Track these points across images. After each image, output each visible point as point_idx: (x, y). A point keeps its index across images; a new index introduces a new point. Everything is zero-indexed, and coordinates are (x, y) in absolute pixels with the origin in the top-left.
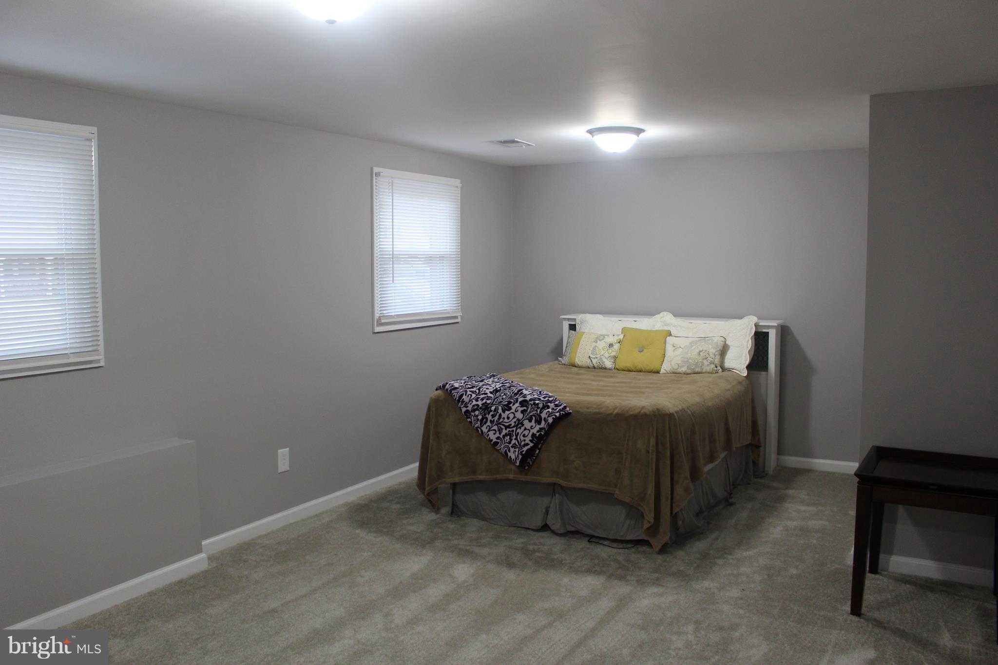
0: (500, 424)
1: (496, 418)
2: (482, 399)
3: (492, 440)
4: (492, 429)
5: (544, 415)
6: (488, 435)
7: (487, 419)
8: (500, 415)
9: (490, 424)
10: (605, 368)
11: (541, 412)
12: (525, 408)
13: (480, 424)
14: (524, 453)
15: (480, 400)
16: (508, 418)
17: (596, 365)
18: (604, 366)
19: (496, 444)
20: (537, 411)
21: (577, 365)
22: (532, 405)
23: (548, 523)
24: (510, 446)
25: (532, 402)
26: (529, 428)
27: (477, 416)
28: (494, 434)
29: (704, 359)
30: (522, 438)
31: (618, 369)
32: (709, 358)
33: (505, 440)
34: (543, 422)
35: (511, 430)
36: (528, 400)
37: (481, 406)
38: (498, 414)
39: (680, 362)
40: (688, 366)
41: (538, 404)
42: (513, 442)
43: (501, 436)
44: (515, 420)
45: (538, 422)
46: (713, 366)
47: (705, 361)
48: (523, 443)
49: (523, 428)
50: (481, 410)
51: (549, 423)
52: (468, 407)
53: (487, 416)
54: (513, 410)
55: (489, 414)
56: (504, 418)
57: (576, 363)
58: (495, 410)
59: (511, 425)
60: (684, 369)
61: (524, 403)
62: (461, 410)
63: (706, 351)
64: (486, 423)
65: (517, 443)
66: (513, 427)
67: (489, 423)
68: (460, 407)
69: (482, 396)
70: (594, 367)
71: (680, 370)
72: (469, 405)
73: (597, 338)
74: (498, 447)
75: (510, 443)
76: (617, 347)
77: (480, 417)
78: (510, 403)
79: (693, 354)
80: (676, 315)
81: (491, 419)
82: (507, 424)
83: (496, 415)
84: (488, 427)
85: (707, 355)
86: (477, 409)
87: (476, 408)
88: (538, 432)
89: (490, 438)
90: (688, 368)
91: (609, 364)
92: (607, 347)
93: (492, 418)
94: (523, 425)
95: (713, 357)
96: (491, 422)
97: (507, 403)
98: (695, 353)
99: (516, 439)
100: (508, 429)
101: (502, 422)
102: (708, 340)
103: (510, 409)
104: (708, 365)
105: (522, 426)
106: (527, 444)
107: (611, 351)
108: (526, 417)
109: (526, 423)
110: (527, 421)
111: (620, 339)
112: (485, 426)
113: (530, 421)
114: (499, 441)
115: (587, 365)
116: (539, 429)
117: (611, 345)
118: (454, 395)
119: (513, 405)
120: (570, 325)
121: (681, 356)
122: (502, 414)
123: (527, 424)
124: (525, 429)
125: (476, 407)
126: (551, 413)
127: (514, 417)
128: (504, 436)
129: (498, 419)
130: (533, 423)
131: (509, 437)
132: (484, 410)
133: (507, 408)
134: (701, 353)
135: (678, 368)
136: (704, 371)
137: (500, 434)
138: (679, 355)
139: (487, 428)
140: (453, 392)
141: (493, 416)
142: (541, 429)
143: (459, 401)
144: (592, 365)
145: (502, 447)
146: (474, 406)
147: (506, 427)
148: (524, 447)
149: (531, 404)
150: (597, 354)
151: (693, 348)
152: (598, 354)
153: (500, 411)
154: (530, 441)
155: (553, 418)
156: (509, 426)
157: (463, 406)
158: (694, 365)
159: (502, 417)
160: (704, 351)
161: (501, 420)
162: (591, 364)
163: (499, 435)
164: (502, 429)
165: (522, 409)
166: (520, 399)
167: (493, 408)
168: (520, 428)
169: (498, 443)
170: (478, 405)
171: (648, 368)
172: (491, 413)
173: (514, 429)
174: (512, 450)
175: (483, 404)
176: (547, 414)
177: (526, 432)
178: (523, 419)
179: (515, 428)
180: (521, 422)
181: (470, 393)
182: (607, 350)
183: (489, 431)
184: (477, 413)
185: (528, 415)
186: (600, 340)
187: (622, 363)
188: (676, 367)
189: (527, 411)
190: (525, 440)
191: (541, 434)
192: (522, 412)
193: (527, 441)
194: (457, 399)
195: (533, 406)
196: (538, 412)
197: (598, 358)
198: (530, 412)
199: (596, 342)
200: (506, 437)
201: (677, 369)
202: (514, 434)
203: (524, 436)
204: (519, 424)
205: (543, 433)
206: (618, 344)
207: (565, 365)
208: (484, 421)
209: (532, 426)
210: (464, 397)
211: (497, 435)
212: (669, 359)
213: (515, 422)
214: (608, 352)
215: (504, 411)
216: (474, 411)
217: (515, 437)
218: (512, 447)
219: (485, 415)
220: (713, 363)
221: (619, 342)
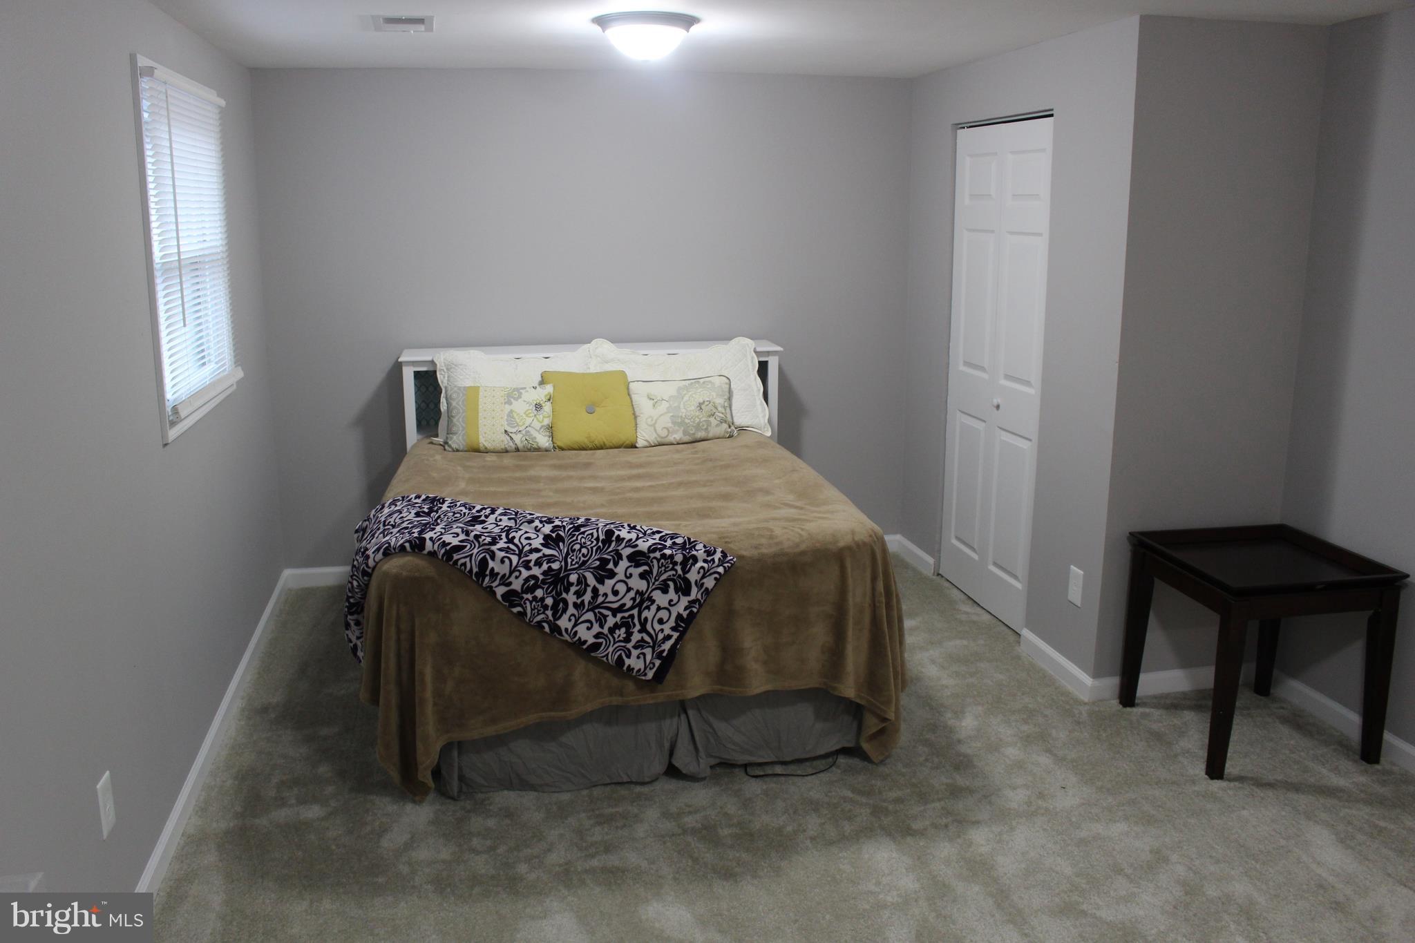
0: (598, 606)
1: (587, 597)
2: (538, 563)
3: (586, 642)
4: (581, 620)
5: (693, 576)
6: (576, 633)
7: (565, 602)
8: (595, 591)
9: (575, 612)
10: (538, 449)
11: (685, 571)
12: (646, 568)
13: (554, 615)
14: (665, 654)
15: (535, 565)
16: (615, 593)
17: (520, 446)
18: (535, 446)
19: (595, 647)
20: (676, 571)
21: (482, 448)
22: (658, 561)
23: (677, 765)
24: (630, 646)
25: (658, 554)
26: (667, 606)
27: (543, 599)
28: (589, 629)
29: (709, 416)
30: (657, 627)
31: (562, 449)
32: (717, 413)
33: (616, 636)
34: (694, 590)
35: (626, 615)
36: (645, 550)
37: (541, 577)
38: (589, 590)
39: (670, 425)
40: (683, 431)
41: (672, 556)
42: (636, 637)
43: (605, 631)
44: (632, 594)
45: (684, 589)
46: (725, 426)
47: (712, 419)
48: (661, 636)
49: (654, 608)
50: (546, 586)
51: (707, 589)
52: (510, 584)
53: (564, 595)
54: (621, 576)
55: (567, 591)
56: (606, 595)
57: (481, 445)
58: (579, 582)
59: (624, 605)
60: (678, 436)
61: (637, 558)
62: (494, 593)
63: (710, 402)
64: (565, 610)
65: (647, 638)
66: (632, 608)
67: (571, 610)
68: (491, 587)
69: (534, 556)
70: (517, 450)
71: (671, 438)
72: (512, 579)
73: (509, 396)
74: (600, 654)
75: (628, 640)
76: (547, 407)
77: (549, 601)
78: (604, 562)
79: (688, 408)
80: (614, 340)
81: (575, 600)
82: (615, 606)
83: (585, 590)
84: (573, 618)
85: (713, 408)
86: (535, 587)
87: (531, 585)
88: (686, 609)
89: (580, 638)
90: (685, 433)
91: (543, 441)
92: (532, 410)
93: (577, 599)
94: (653, 602)
95: (724, 411)
96: (575, 605)
97: (598, 563)
98: (693, 407)
99: (643, 630)
100: (619, 616)
101: (603, 602)
102: (704, 383)
103: (612, 574)
104: (717, 425)
105: (652, 604)
106: (668, 637)
107: (541, 416)
108: (654, 584)
109: (657, 595)
110: (659, 592)
111: (549, 393)
112: (566, 617)
113: (665, 590)
114: (600, 640)
115: (503, 447)
116: (687, 604)
117: (538, 407)
118: (464, 564)
119: (616, 564)
120: (415, 372)
121: (671, 414)
122: (598, 586)
123: (660, 599)
124: (659, 609)
125: (532, 582)
126: (708, 571)
127: (629, 589)
128: (612, 630)
129: (592, 598)
130: (672, 594)
131: (623, 630)
132: (554, 583)
133: (604, 573)
134: (703, 407)
135: (667, 436)
136: (711, 435)
137: (602, 626)
138: (666, 413)
139: (570, 620)
140: (456, 557)
141: (579, 594)
142: (692, 603)
143: (482, 573)
144: (514, 446)
145: (610, 652)
146: (527, 580)
147: (615, 612)
148: (663, 643)
149: (655, 558)
150: (518, 425)
151: (686, 398)
152: (521, 424)
153: (591, 580)
154: (673, 629)
155: (716, 579)
156: (621, 609)
157: (497, 582)
158: (693, 426)
159: (601, 592)
160: (706, 403)
161: (600, 599)
162: (511, 444)
163: (600, 630)
164: (605, 617)
165: (641, 569)
166: (627, 552)
167: (573, 578)
168: (648, 608)
169: (601, 643)
170: (534, 577)
171: (615, 441)
172: (573, 589)
173: (635, 612)
174: (635, 653)
175: (544, 573)
176: (699, 573)
177: (663, 614)
178: (650, 590)
179: (637, 609)
180: (646, 596)
181: (503, 554)
182: (535, 416)
183: (575, 625)
184: (539, 593)
185: (656, 580)
186: (516, 399)
187: (563, 439)
188: (664, 433)
189: (651, 572)
190: (662, 630)
191: (692, 611)
192: (643, 576)
193: (667, 631)
194: (475, 570)
195: (662, 561)
196: (680, 572)
197: (524, 432)
198: (659, 574)
199: (510, 403)
200: (617, 631)
201: (665, 437)
202: (636, 621)
203: (661, 621)
204: (643, 600)
205: (695, 610)
206: (549, 404)
207: (458, 451)
208: (559, 607)
209: (671, 601)
210: (491, 564)
211: (596, 628)
212: (650, 420)
213: (634, 599)
214: (537, 419)
215: (601, 581)
216: (531, 590)
217: (638, 627)
218: (635, 647)
219: (559, 594)
220: (725, 422)
221: (549, 400)
